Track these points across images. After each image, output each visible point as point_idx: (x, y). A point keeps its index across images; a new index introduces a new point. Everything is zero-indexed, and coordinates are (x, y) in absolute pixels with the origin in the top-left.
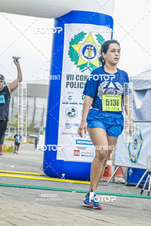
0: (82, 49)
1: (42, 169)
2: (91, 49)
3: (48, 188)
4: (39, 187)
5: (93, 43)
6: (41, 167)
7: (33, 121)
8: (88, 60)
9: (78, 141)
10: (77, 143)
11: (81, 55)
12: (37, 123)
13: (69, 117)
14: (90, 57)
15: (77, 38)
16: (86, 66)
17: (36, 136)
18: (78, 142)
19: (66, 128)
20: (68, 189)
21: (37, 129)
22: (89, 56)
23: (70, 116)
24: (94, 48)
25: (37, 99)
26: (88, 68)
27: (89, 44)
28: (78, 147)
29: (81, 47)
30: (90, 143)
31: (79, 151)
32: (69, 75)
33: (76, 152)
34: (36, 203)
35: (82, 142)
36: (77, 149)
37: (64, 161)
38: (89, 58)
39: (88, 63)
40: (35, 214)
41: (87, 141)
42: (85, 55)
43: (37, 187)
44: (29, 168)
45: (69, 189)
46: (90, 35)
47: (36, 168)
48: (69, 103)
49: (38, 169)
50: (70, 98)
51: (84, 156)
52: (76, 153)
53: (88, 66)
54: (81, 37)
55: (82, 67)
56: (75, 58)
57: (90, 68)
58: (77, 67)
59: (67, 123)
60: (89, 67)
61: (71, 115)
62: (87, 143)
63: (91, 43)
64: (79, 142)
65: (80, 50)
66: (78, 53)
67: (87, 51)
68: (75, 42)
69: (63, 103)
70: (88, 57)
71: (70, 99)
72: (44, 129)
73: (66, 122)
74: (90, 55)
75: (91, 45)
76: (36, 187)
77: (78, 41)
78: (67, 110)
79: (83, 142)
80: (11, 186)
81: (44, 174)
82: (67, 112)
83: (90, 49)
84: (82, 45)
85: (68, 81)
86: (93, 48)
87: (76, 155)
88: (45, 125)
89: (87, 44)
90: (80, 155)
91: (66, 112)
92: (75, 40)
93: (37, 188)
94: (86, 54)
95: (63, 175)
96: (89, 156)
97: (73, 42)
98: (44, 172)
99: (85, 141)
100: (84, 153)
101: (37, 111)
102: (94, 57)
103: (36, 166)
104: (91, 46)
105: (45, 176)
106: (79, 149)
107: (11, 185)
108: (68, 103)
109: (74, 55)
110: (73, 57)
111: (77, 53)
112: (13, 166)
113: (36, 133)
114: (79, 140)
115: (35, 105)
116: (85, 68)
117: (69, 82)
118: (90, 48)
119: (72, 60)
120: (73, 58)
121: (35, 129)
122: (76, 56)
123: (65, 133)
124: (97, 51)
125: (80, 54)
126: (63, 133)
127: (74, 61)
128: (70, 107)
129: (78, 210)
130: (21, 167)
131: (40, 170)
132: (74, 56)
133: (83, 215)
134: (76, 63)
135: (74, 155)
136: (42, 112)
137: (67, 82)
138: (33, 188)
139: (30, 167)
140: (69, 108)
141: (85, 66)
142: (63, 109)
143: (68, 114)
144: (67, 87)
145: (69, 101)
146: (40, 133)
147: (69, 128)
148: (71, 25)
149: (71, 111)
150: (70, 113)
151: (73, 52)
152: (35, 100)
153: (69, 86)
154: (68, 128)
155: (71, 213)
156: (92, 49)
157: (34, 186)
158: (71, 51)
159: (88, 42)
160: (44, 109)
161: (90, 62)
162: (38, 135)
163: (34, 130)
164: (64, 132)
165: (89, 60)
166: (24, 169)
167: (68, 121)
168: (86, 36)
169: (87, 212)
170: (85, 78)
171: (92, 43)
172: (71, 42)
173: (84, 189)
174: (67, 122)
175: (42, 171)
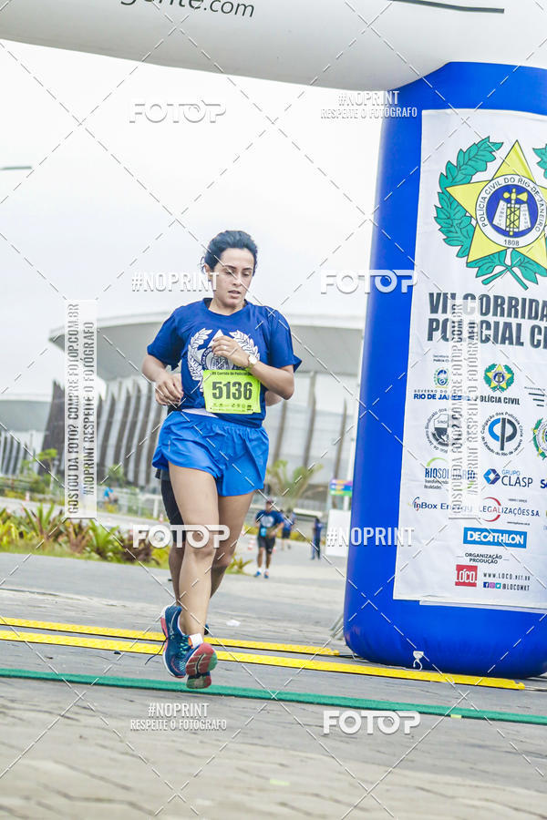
0: (487, 200)
1: (340, 633)
2: (519, 202)
3: (362, 700)
4: (332, 697)
5: (527, 180)
6: (337, 623)
7: (306, 459)
8: (508, 239)
9: (469, 533)
10: (469, 539)
11: (480, 223)
12: (321, 467)
13: (440, 447)
14: (516, 230)
15: (466, 160)
16: (502, 263)
17: (319, 514)
18: (472, 536)
19: (426, 487)
20: (435, 704)
21: (321, 489)
22: (512, 226)
23: (440, 443)
24: (530, 196)
25: (322, 381)
26: (509, 269)
27: (510, 183)
28: (470, 555)
29: (483, 194)
30: (513, 539)
31: (474, 569)
32: (439, 295)
33: (465, 573)
34: (322, 757)
35: (485, 537)
36: (466, 561)
37: (421, 604)
38: (511, 233)
39: (509, 251)
40: (317, 795)
41: (503, 532)
42: (495, 222)
43: (324, 697)
44: (293, 629)
45: (439, 708)
46: (517, 152)
47: (318, 629)
48: (438, 396)
49: (325, 634)
50: (442, 376)
51: (493, 586)
52: (466, 576)
53: (508, 262)
54: (482, 158)
55: (485, 266)
56: (459, 234)
57: (516, 270)
58: (468, 265)
59: (432, 466)
60: (512, 266)
61: (444, 438)
62: (505, 538)
63: (517, 178)
64: (476, 536)
65: (479, 203)
66: (472, 217)
67: (505, 207)
68: (460, 177)
69: (416, 396)
70: (508, 229)
71: (443, 383)
72: (346, 488)
73: (429, 464)
74: (516, 223)
75: (519, 184)
76: (319, 696)
77: (470, 170)
78: (432, 421)
79: (490, 538)
80: (230, 692)
81: (349, 652)
82: (432, 430)
83: (513, 202)
84: (486, 188)
85: (434, 316)
86: (524, 197)
87: (464, 584)
88: (349, 476)
89: (504, 184)
90: (480, 583)
91: (427, 428)
92: (458, 167)
93: (323, 701)
94: (500, 220)
95: (418, 655)
96: (512, 587)
97: (454, 175)
98: (348, 644)
99: (496, 535)
100: (494, 576)
101: (319, 424)
102: (529, 230)
103: (317, 623)
104: (520, 190)
105: (350, 657)
106: (474, 560)
107: (229, 688)
108: (433, 397)
109: (456, 222)
110: (452, 229)
111: (467, 214)
112: (234, 623)
113: (317, 503)
114: (475, 530)
115: (313, 402)
116: (498, 269)
117: (437, 321)
118: (514, 196)
119: (448, 241)
120: (451, 234)
121: (313, 487)
122: (462, 225)
123: (424, 505)
124: (539, 206)
125: (479, 217)
126: (416, 505)
127: (455, 242)
128: (440, 411)
129: (475, 783)
130: (264, 626)
131: (334, 636)
132: (455, 227)
133: (492, 801)
134: (464, 253)
135: (457, 584)
136: (338, 427)
137: (431, 321)
138: (311, 701)
139: (298, 626)
140: (439, 414)
141: (496, 261)
142: (417, 419)
143: (434, 435)
144: (430, 338)
145: (439, 390)
146: (329, 501)
147: (438, 487)
148: (447, 114)
149: (444, 426)
150: (440, 432)
151: (452, 213)
152: (313, 384)
153: (437, 335)
154: (436, 485)
155: (450, 792)
156: (523, 202)
157: (312, 693)
158: (446, 207)
159: (509, 177)
160: (345, 417)
161: (515, 246)
162: (322, 509)
163: (309, 493)
164: (419, 502)
165: (512, 239)
166: (274, 632)
167: (433, 460)
168: (500, 154)
169: (508, 788)
170: (496, 305)
171: (520, 180)
172: (446, 176)
173: (496, 705)
174: (433, 463)
175: (340, 639)
